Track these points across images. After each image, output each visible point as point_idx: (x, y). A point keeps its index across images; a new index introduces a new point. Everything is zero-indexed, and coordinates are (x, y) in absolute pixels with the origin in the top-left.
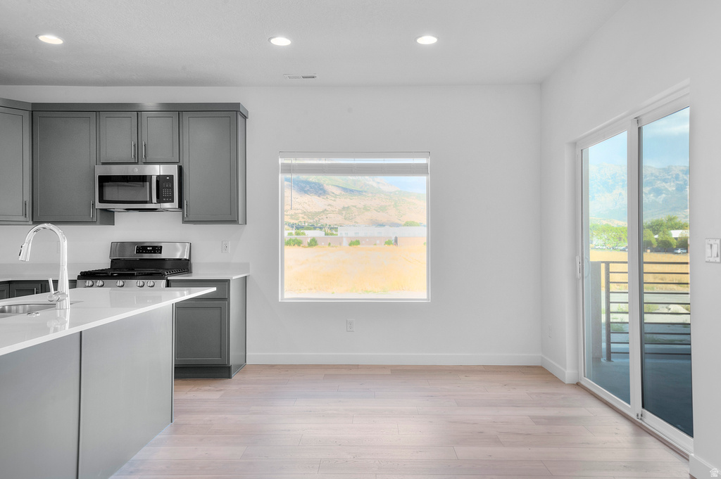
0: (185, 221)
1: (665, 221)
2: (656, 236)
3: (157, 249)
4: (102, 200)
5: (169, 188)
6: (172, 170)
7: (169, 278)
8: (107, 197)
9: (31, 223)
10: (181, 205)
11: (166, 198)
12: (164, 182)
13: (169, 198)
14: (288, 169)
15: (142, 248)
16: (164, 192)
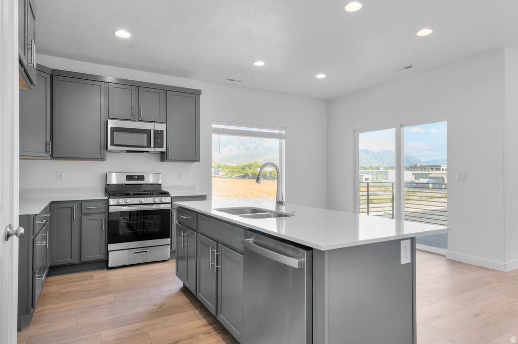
1: (254, 163)
2: (251, 171)
3: (141, 178)
5: (160, 138)
8: (115, 142)
9: (50, 158)
12: (158, 134)
13: (160, 144)
14: (218, 131)
15: (130, 177)
16: (158, 141)
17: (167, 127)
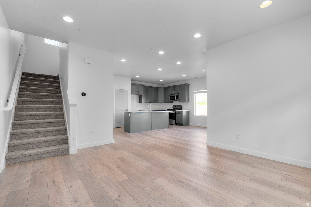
0: (180, 102)
4: (170, 100)
5: (177, 97)
7: (176, 110)
10: (179, 100)
11: (177, 99)
15: (176, 106)
17: (179, 94)
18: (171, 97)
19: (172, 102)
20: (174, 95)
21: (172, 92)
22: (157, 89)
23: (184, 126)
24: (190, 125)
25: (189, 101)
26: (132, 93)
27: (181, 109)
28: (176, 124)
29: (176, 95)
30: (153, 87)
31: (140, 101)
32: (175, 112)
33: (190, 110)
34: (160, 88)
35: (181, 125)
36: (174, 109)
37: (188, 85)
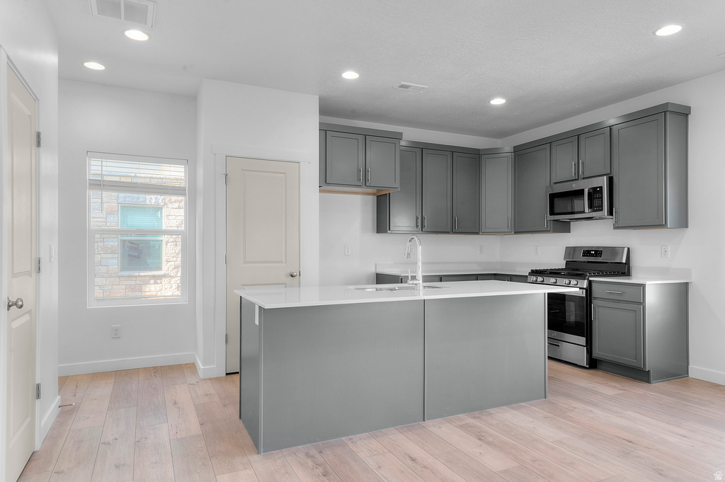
0: (616, 228)
3: (598, 253)
4: (552, 213)
5: (599, 198)
6: (603, 182)
7: (590, 279)
8: (556, 210)
10: (611, 213)
11: (596, 207)
12: (595, 193)
13: (598, 207)
15: (587, 253)
16: (596, 202)
17: (611, 180)
18: (553, 197)
19: (564, 227)
20: (575, 186)
21: (562, 171)
22: (473, 160)
23: (656, 385)
24: (692, 374)
25: (683, 222)
26: (326, 181)
27: (623, 269)
28: (593, 364)
29: (596, 183)
30: (453, 151)
31: (382, 224)
32: (589, 290)
33: (694, 279)
34: (492, 152)
35: (635, 372)
36: (573, 269)
37: (683, 114)
